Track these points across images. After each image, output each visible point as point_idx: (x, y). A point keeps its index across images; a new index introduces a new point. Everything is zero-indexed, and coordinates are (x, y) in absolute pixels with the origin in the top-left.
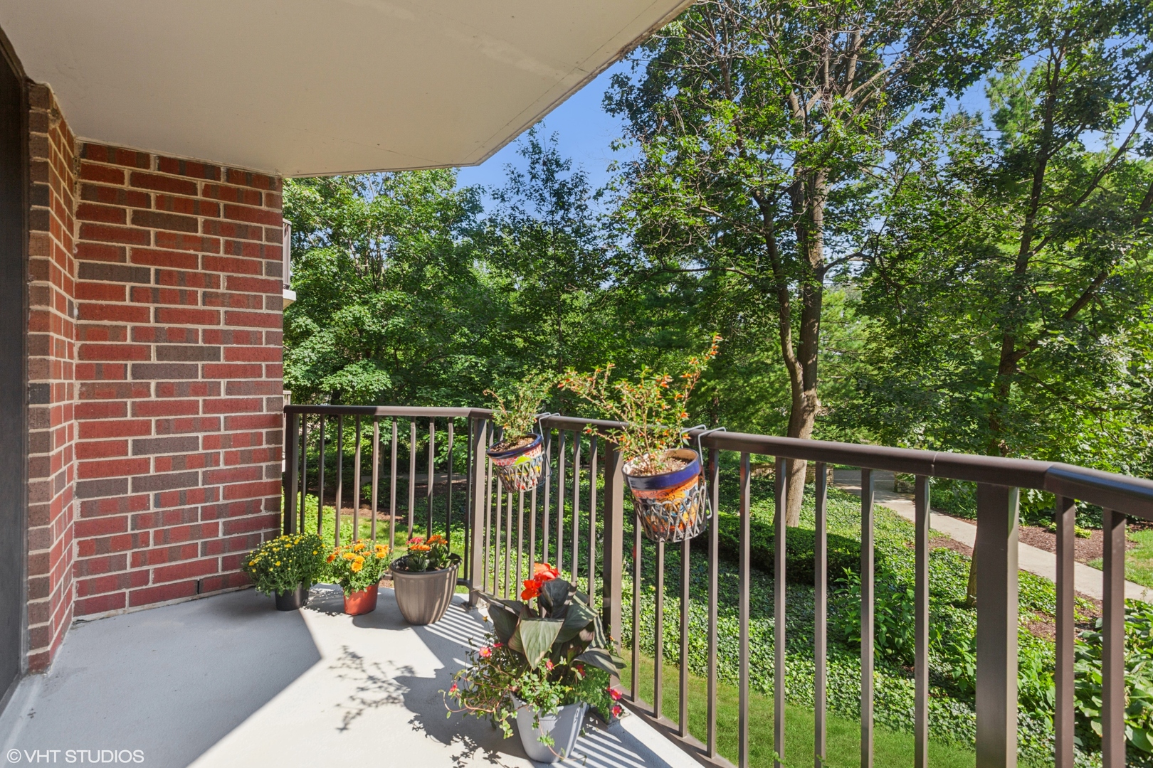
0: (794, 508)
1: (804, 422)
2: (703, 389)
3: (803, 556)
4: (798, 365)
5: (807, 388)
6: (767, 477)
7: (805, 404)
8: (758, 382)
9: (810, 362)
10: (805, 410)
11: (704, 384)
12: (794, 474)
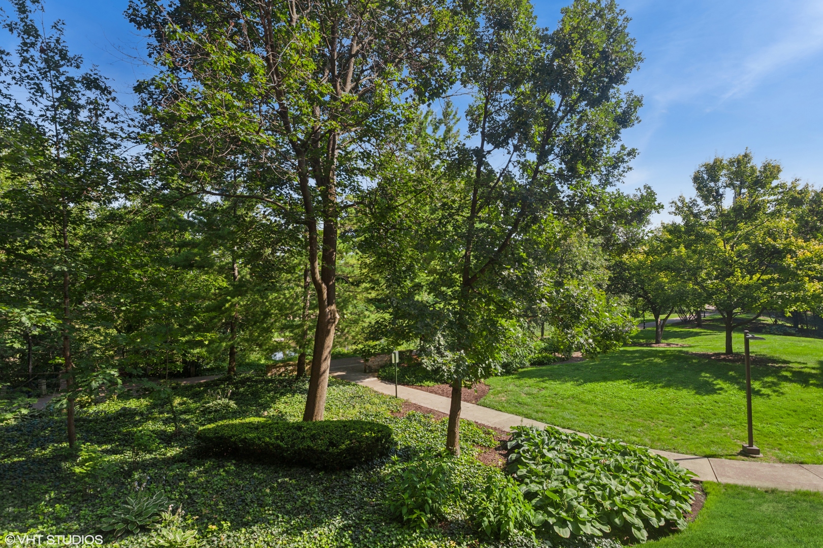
0: (321, 403)
1: (328, 332)
2: (227, 305)
3: (343, 447)
4: (323, 285)
5: (330, 304)
6: (280, 375)
7: (329, 316)
8: (276, 298)
9: (331, 283)
10: (329, 322)
11: (228, 301)
12: (321, 375)
